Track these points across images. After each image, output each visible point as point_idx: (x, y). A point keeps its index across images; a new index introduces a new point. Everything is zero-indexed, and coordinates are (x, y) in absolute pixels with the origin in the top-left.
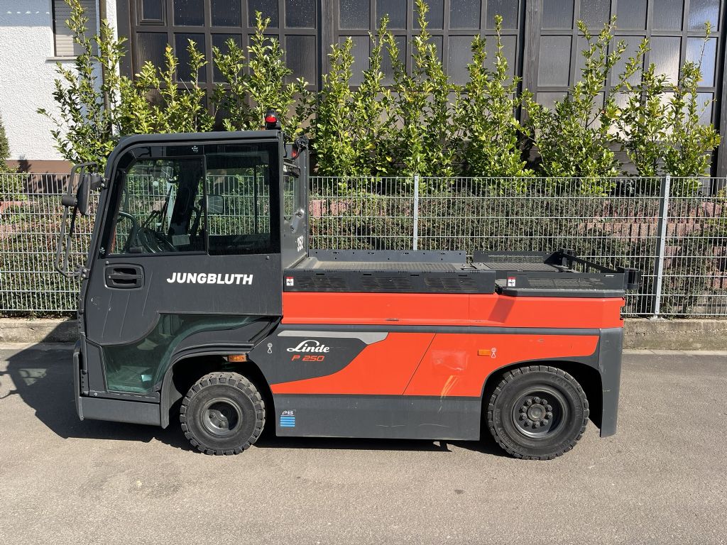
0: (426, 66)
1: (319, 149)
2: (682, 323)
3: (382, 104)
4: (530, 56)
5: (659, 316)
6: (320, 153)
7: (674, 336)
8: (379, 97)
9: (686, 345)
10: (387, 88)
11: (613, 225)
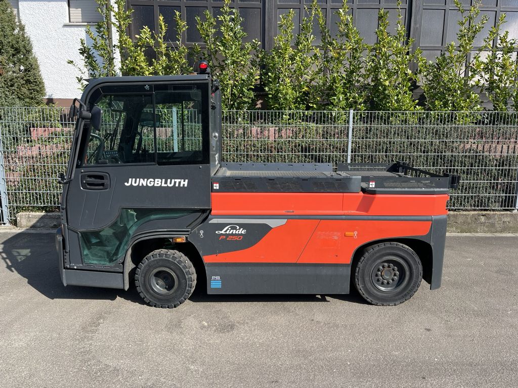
0: (346, 31)
1: (269, 91)
3: (313, 58)
4: (415, 24)
6: (270, 94)
8: (312, 53)
10: (317, 47)
11: (484, 146)
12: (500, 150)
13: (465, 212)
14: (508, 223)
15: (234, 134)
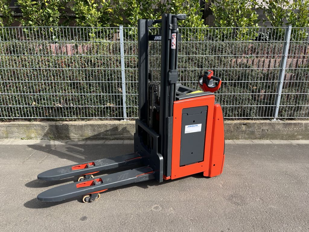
2: (291, 123)
7: (286, 131)
11: (253, 60)
12: (268, 63)
13: (230, 121)
14: (266, 131)
15: (34, 50)
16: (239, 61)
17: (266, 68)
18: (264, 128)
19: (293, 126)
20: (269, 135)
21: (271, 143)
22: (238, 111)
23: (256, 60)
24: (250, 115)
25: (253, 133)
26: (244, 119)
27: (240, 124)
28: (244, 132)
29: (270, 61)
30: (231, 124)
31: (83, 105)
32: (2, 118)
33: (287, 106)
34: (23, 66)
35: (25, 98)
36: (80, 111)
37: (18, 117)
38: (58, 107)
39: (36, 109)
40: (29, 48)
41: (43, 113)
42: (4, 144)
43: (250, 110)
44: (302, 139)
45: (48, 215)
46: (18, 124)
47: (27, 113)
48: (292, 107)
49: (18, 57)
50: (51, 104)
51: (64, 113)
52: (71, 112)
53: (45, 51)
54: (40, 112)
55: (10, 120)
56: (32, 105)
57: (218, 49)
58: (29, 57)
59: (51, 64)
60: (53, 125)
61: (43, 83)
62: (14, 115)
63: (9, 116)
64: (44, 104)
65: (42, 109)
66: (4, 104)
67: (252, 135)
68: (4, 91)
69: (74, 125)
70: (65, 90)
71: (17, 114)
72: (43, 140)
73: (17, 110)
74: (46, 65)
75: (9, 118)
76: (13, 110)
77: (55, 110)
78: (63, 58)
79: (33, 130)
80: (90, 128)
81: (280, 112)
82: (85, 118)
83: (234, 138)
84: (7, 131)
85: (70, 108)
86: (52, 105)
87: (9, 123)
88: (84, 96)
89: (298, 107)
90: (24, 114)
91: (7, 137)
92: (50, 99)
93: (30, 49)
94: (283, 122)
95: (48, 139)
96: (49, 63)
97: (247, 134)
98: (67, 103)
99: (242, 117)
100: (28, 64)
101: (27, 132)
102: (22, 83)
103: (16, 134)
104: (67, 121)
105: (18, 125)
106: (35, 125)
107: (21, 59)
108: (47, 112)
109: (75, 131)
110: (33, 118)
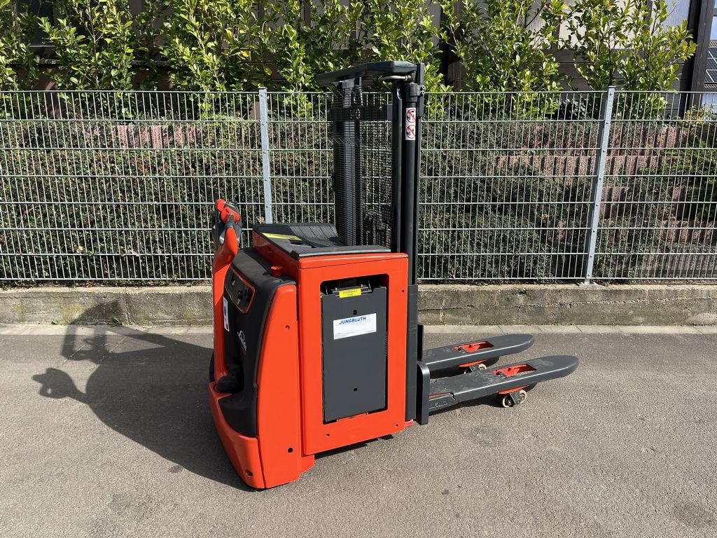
2: (620, 291)
5: (591, 281)
7: (609, 307)
9: (624, 319)
11: (544, 158)
12: (575, 166)
13: (492, 286)
14: (569, 306)
15: (83, 138)
16: (514, 159)
17: (570, 176)
18: (564, 300)
19: (624, 296)
20: (574, 315)
21: (578, 331)
22: (509, 266)
23: (549, 160)
24: (534, 274)
25: (540, 311)
26: (523, 282)
27: (514, 292)
28: (522, 309)
29: (578, 161)
30: (494, 292)
31: (182, 252)
32: (13, 279)
33: (610, 255)
34: (59, 172)
35: (61, 237)
36: (177, 265)
37: (46, 277)
38: (131, 256)
39: (85, 261)
40: (72, 135)
41: (99, 269)
42: (15, 333)
43: (535, 263)
44: (645, 323)
45: (105, 464)
46: (47, 293)
47: (66, 270)
48: (622, 257)
49: (48, 152)
50: (116, 250)
51: (144, 268)
52: (157, 267)
53: (104, 139)
54: (92, 268)
55: (28, 284)
56: (75, 252)
57: (470, 136)
58: (73, 152)
59: (117, 168)
60: (119, 294)
61: (100, 207)
62: (37, 274)
63: (28, 276)
64: (102, 249)
65: (98, 260)
66: (17, 250)
67: (538, 316)
68: (19, 222)
69: (164, 294)
70: (146, 221)
71: (44, 271)
72: (98, 326)
73: (45, 263)
74: (106, 169)
75: (28, 279)
76: (36, 263)
77: (124, 263)
78: (142, 155)
79: (77, 305)
80: (197, 299)
81: (597, 267)
82: (187, 279)
83: (502, 320)
84: (22, 306)
85: (156, 257)
86: (118, 253)
87: (27, 290)
88: (186, 232)
89: (634, 256)
90: (60, 271)
91: (22, 320)
92: (115, 240)
93: (74, 137)
94: (604, 288)
95: (108, 324)
96: (113, 165)
97: (529, 314)
98: (149, 249)
99: (518, 278)
100: (69, 168)
101: (65, 309)
102: (57, 207)
103: (42, 314)
104: (149, 285)
105: (45, 295)
106: (82, 295)
107: (55, 158)
108: (107, 267)
109: (166, 306)
110: (77, 279)
